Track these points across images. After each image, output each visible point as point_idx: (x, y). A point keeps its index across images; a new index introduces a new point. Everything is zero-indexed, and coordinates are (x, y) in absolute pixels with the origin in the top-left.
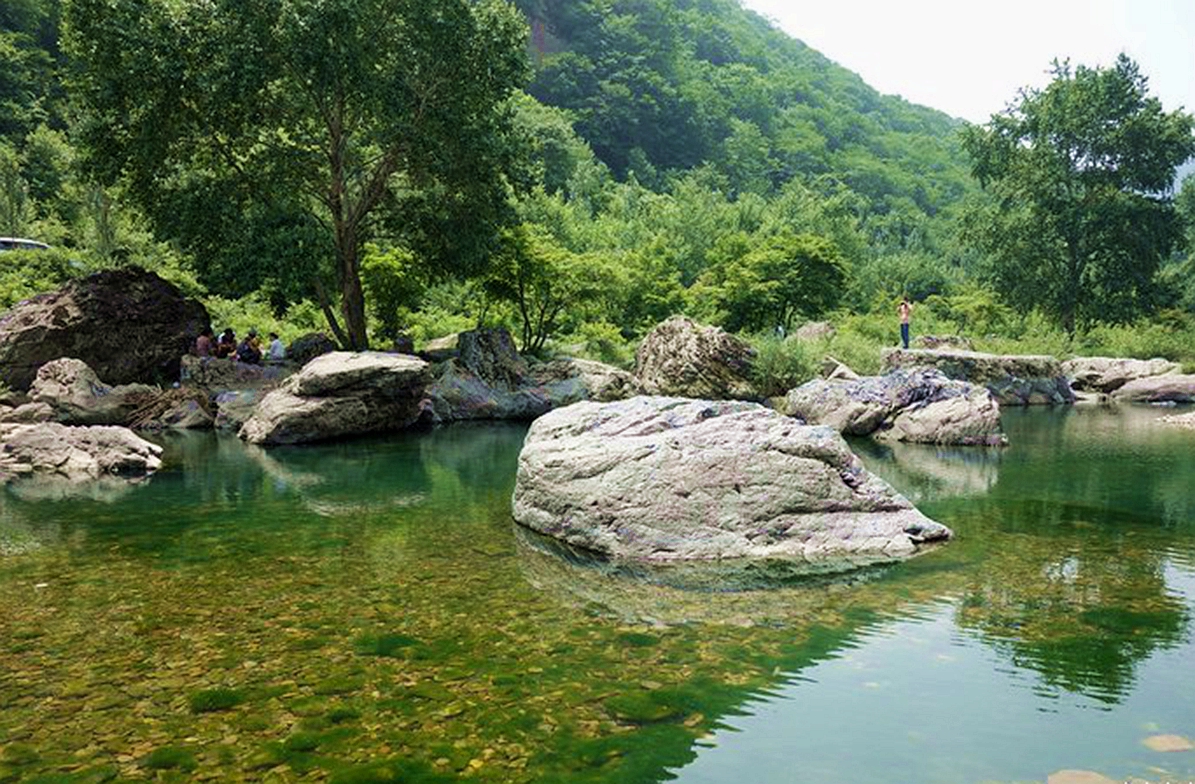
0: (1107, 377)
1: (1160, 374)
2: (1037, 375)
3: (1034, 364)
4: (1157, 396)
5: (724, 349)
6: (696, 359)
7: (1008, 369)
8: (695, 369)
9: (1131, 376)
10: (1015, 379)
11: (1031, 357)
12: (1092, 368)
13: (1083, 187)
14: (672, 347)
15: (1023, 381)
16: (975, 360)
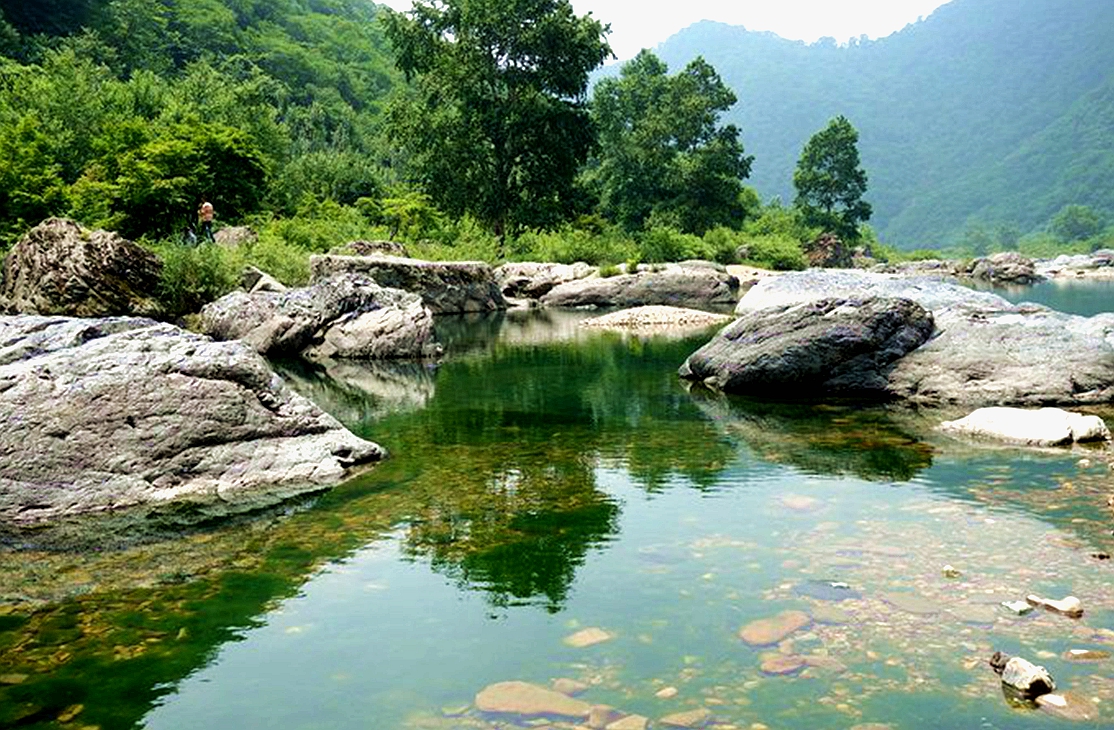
0: (537, 281)
1: (582, 278)
2: (470, 282)
3: (468, 270)
4: (581, 299)
5: (121, 259)
6: (84, 271)
7: (442, 276)
8: (84, 284)
9: (557, 281)
10: (449, 286)
11: (465, 263)
12: (522, 274)
13: (505, 87)
14: (52, 257)
15: (457, 289)
16: (409, 267)
